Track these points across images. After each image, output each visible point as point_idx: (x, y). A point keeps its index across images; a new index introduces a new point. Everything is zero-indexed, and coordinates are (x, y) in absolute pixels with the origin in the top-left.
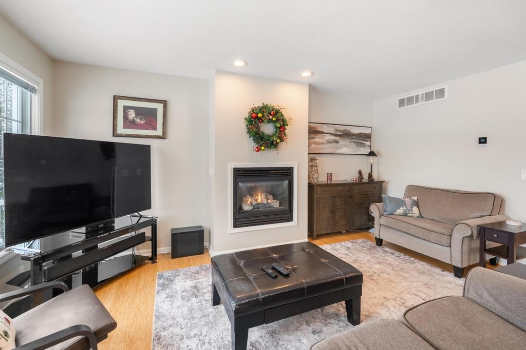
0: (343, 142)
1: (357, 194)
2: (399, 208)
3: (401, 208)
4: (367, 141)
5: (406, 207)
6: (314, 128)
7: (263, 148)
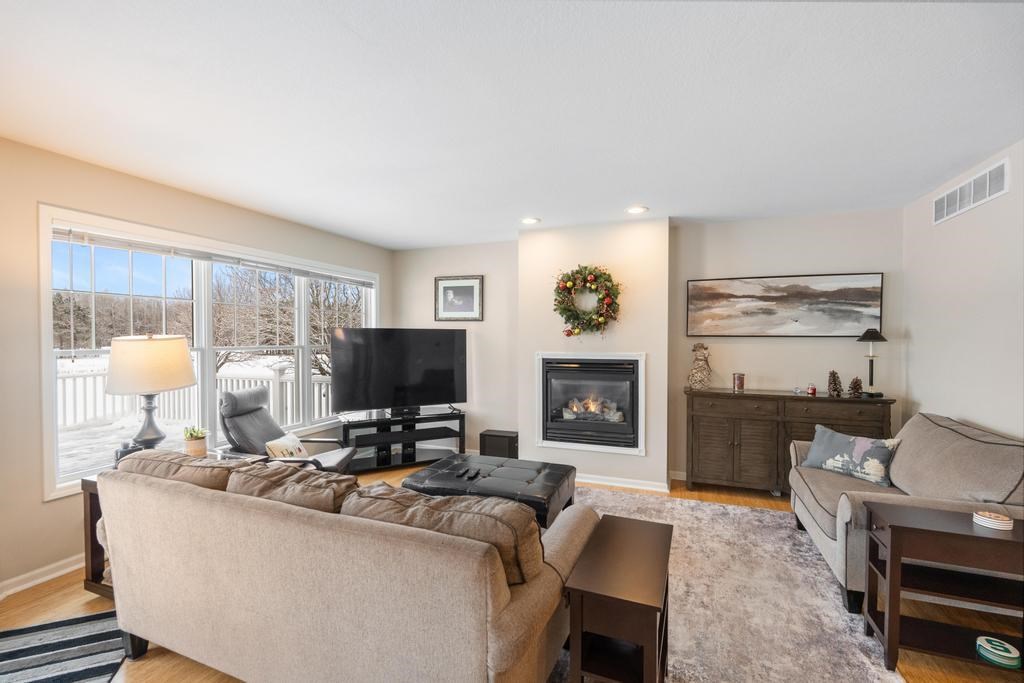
0: (783, 312)
1: (802, 420)
2: (833, 457)
3: (838, 457)
4: (868, 306)
5: (851, 457)
6: (710, 288)
7: (577, 331)
